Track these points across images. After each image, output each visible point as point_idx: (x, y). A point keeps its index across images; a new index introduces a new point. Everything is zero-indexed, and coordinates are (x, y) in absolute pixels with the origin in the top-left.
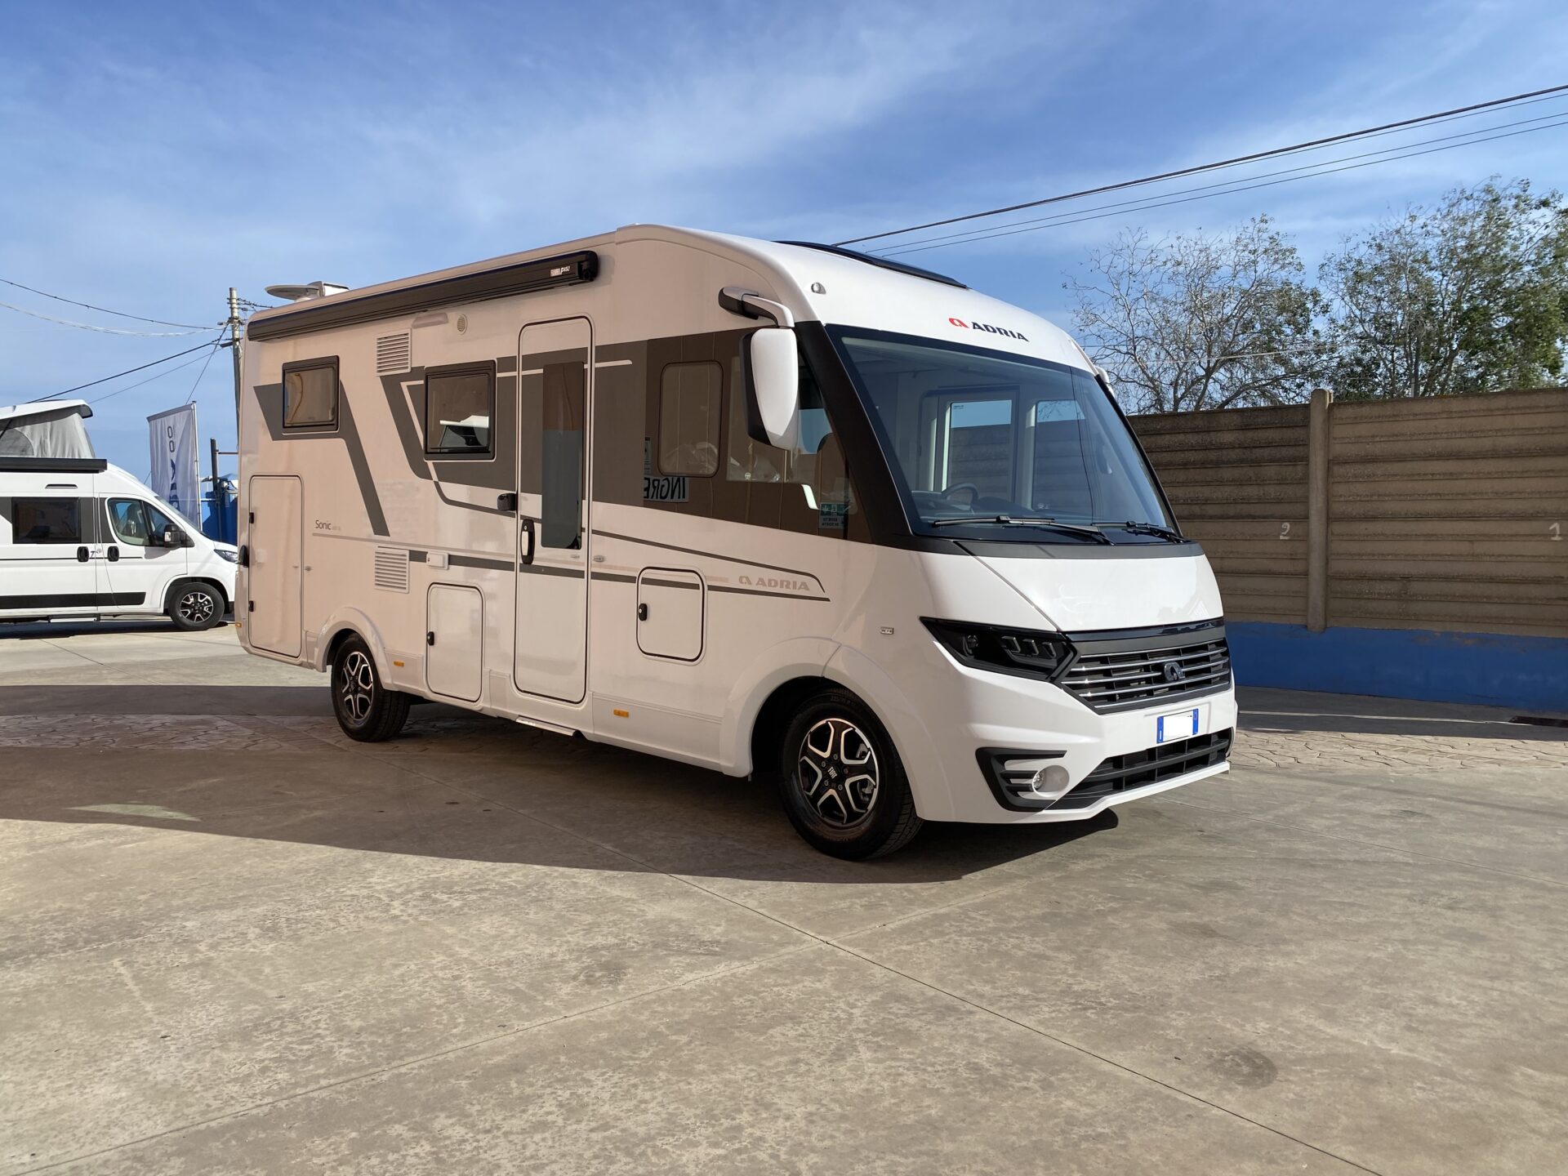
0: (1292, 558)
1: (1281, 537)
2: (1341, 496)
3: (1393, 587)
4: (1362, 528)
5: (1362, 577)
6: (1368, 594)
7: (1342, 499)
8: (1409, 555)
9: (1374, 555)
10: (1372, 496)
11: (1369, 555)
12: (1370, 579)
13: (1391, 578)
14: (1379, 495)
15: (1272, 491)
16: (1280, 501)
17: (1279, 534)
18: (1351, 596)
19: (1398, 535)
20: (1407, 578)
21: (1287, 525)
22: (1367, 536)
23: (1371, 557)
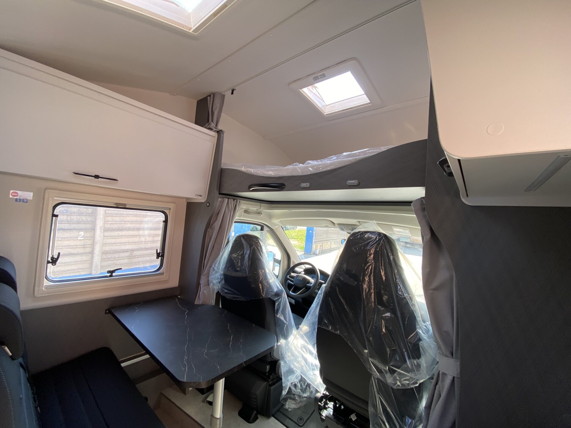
0: (84, 246)
1: (79, 238)
2: (109, 221)
3: (127, 254)
4: (116, 233)
5: (116, 252)
6: (118, 258)
7: (109, 223)
8: (134, 242)
9: (121, 243)
10: (121, 222)
11: (119, 243)
12: (119, 252)
13: (127, 251)
14: (124, 222)
15: (75, 218)
16: (78, 222)
17: (78, 237)
18: (111, 259)
19: (130, 236)
20: (132, 250)
21: (82, 233)
22: (119, 236)
23: (120, 244)
